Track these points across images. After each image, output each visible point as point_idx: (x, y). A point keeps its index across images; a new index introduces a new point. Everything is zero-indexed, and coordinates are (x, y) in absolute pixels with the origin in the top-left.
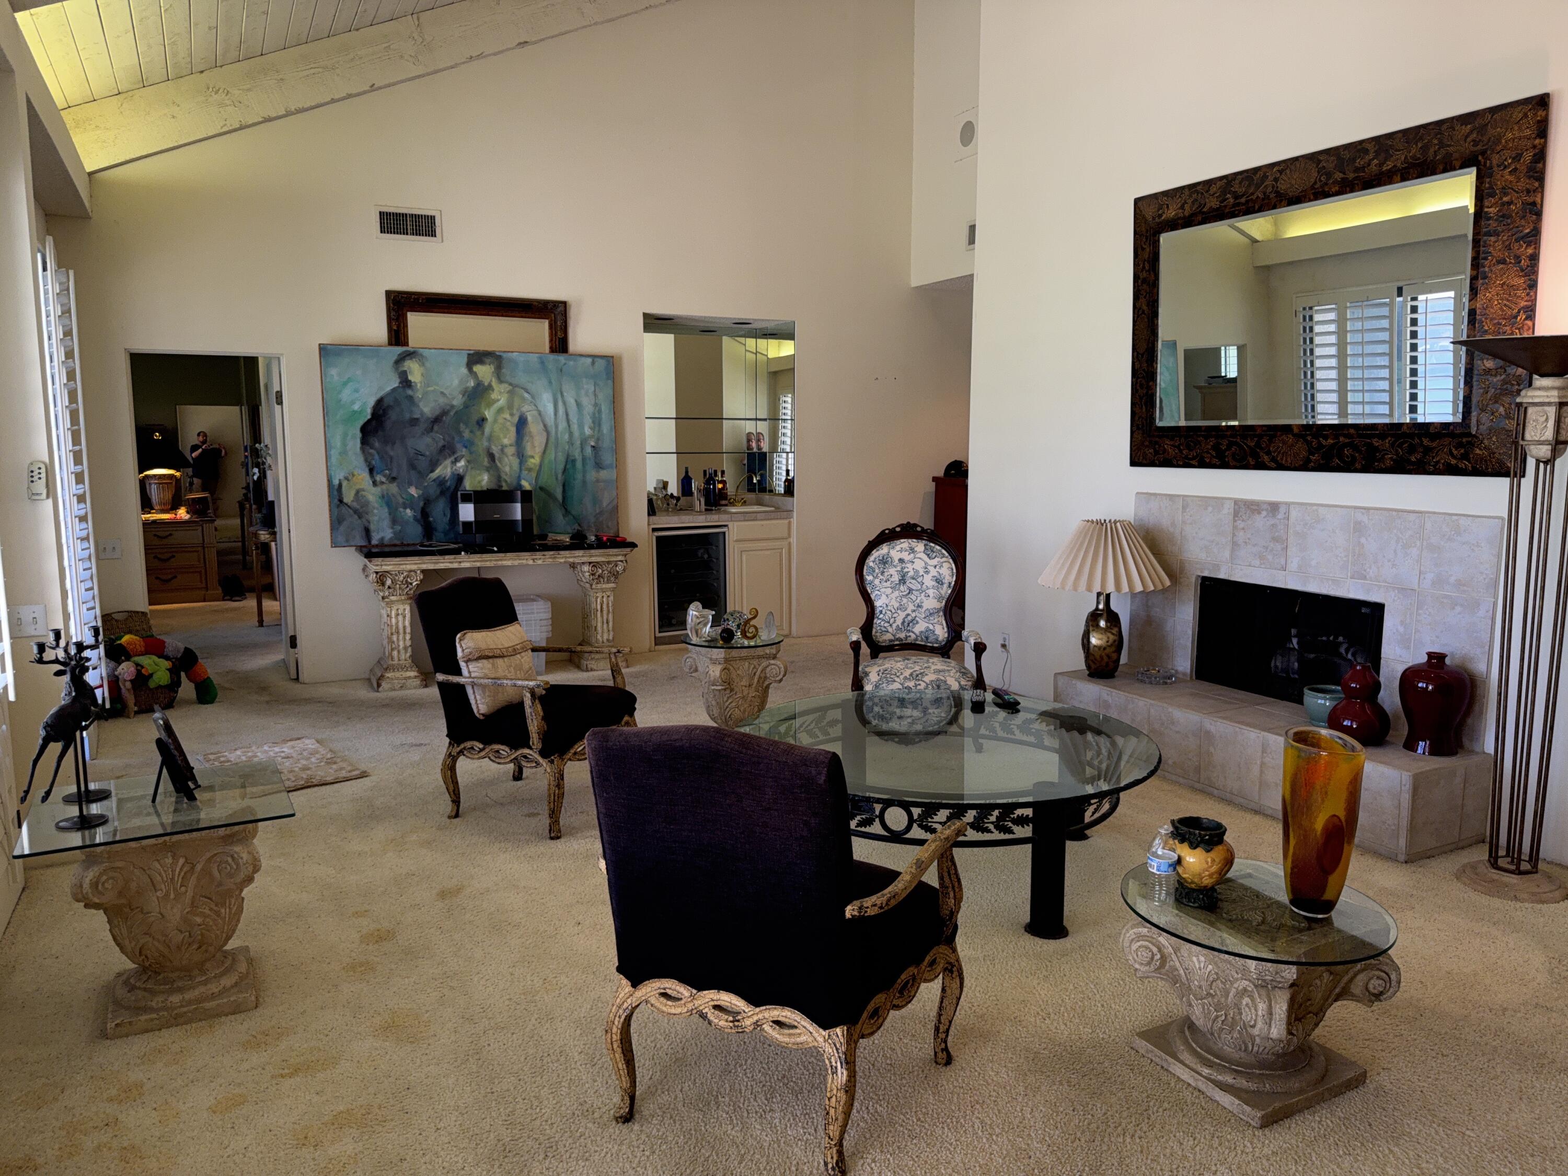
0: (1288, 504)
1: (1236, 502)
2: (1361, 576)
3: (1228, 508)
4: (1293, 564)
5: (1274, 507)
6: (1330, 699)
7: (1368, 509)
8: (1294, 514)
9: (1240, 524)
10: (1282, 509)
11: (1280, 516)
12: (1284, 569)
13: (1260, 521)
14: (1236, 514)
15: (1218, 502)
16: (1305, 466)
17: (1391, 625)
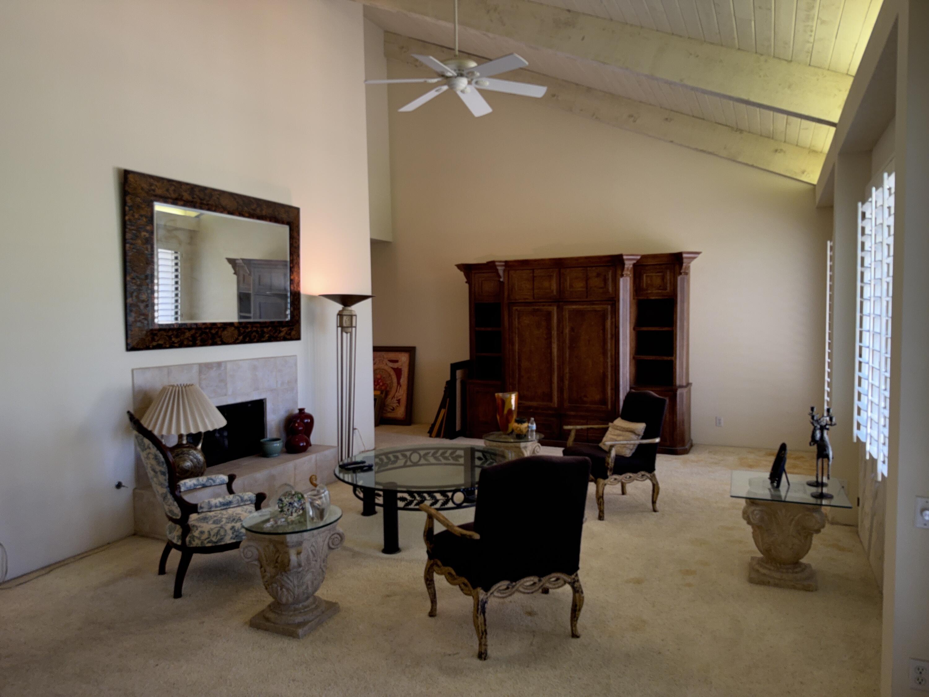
0: (226, 362)
1: (200, 365)
2: (257, 389)
3: (195, 369)
4: (230, 392)
5: (219, 364)
6: (279, 443)
7: (257, 359)
8: (229, 366)
9: (203, 377)
10: (223, 365)
11: (223, 368)
12: (226, 395)
13: (213, 373)
14: (200, 372)
15: (189, 366)
16: (235, 342)
17: (269, 407)
